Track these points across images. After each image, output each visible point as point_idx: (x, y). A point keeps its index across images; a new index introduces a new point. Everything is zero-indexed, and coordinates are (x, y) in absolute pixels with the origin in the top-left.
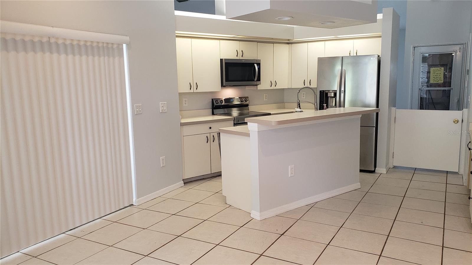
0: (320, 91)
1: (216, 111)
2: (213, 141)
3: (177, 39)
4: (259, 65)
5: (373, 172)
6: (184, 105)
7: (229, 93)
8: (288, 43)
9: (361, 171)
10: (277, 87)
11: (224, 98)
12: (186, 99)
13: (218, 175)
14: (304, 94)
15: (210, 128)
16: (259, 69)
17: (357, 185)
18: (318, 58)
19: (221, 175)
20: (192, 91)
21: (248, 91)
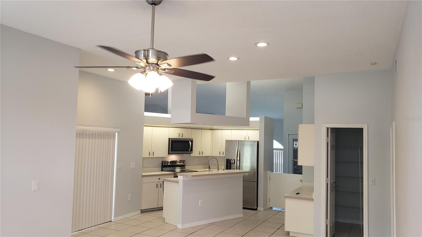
0: (227, 159)
1: (164, 169)
2: (161, 187)
3: (144, 127)
4: (192, 142)
5: (256, 210)
6: (145, 164)
7: (173, 158)
8: (211, 129)
9: (244, 208)
10: (203, 155)
11: (170, 161)
12: (146, 161)
13: (161, 209)
14: (220, 160)
15: (159, 179)
16: (192, 144)
17: (241, 215)
18: (226, 140)
19: (163, 209)
20: (150, 156)
21: (185, 157)
